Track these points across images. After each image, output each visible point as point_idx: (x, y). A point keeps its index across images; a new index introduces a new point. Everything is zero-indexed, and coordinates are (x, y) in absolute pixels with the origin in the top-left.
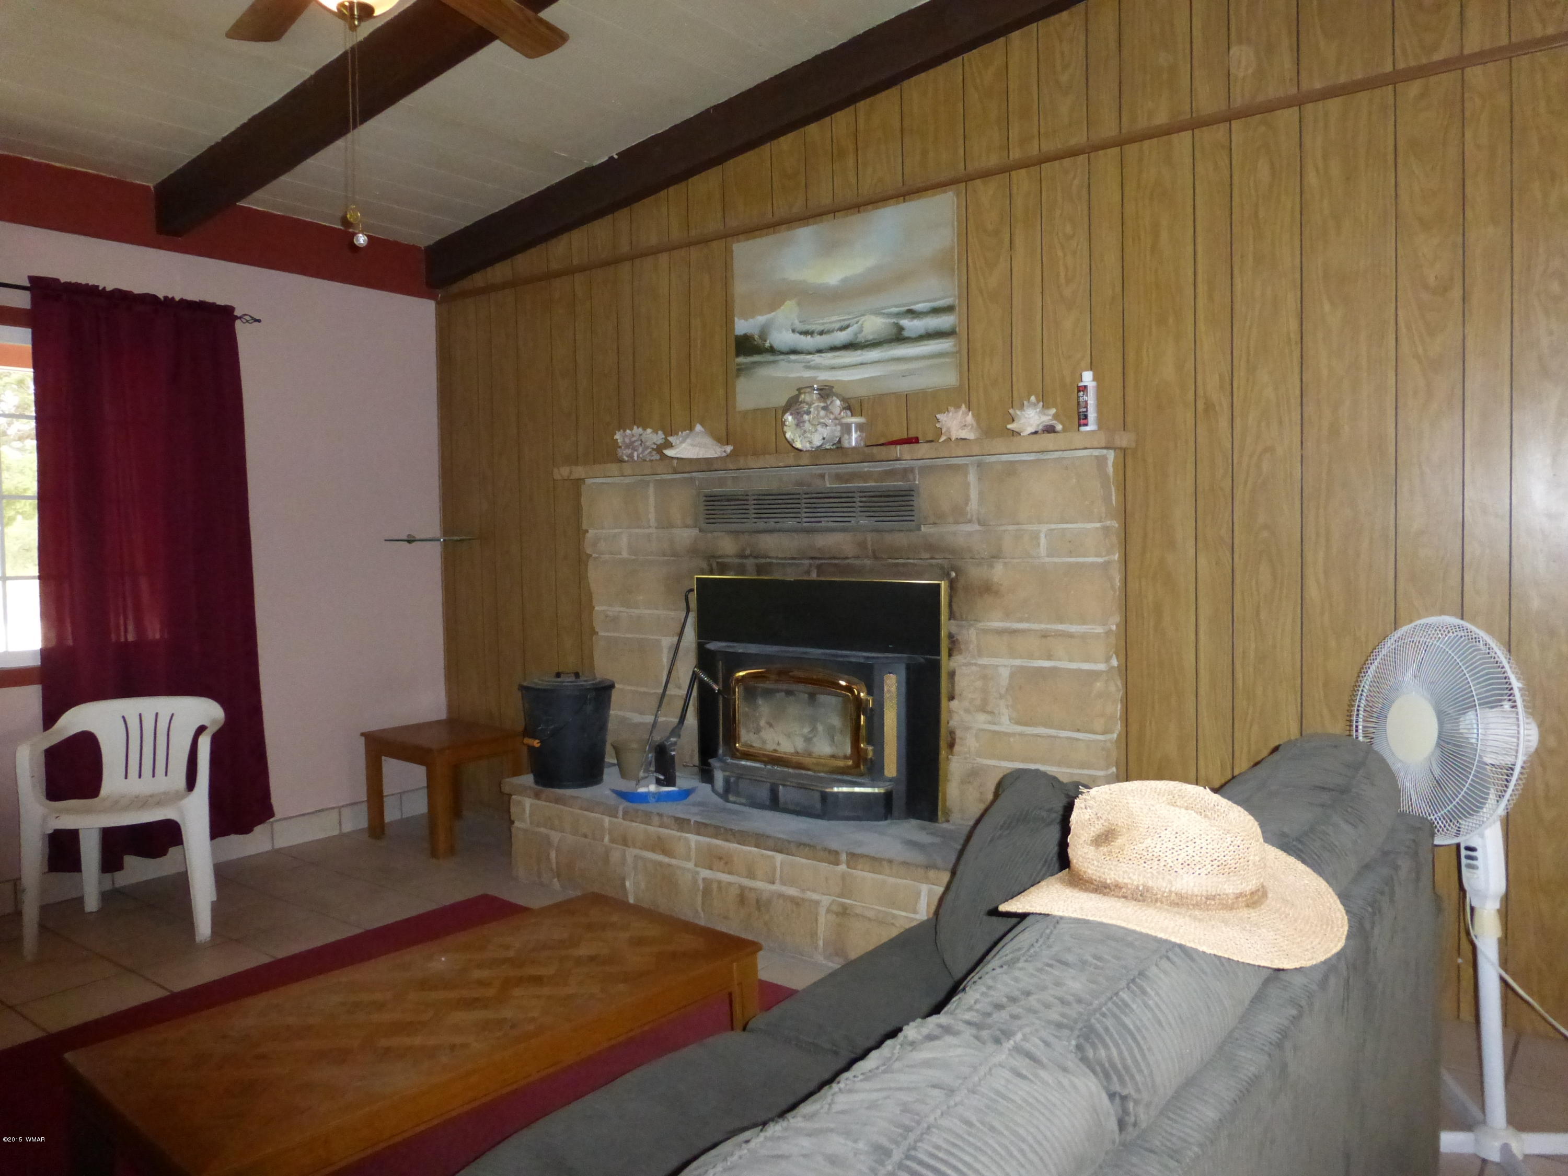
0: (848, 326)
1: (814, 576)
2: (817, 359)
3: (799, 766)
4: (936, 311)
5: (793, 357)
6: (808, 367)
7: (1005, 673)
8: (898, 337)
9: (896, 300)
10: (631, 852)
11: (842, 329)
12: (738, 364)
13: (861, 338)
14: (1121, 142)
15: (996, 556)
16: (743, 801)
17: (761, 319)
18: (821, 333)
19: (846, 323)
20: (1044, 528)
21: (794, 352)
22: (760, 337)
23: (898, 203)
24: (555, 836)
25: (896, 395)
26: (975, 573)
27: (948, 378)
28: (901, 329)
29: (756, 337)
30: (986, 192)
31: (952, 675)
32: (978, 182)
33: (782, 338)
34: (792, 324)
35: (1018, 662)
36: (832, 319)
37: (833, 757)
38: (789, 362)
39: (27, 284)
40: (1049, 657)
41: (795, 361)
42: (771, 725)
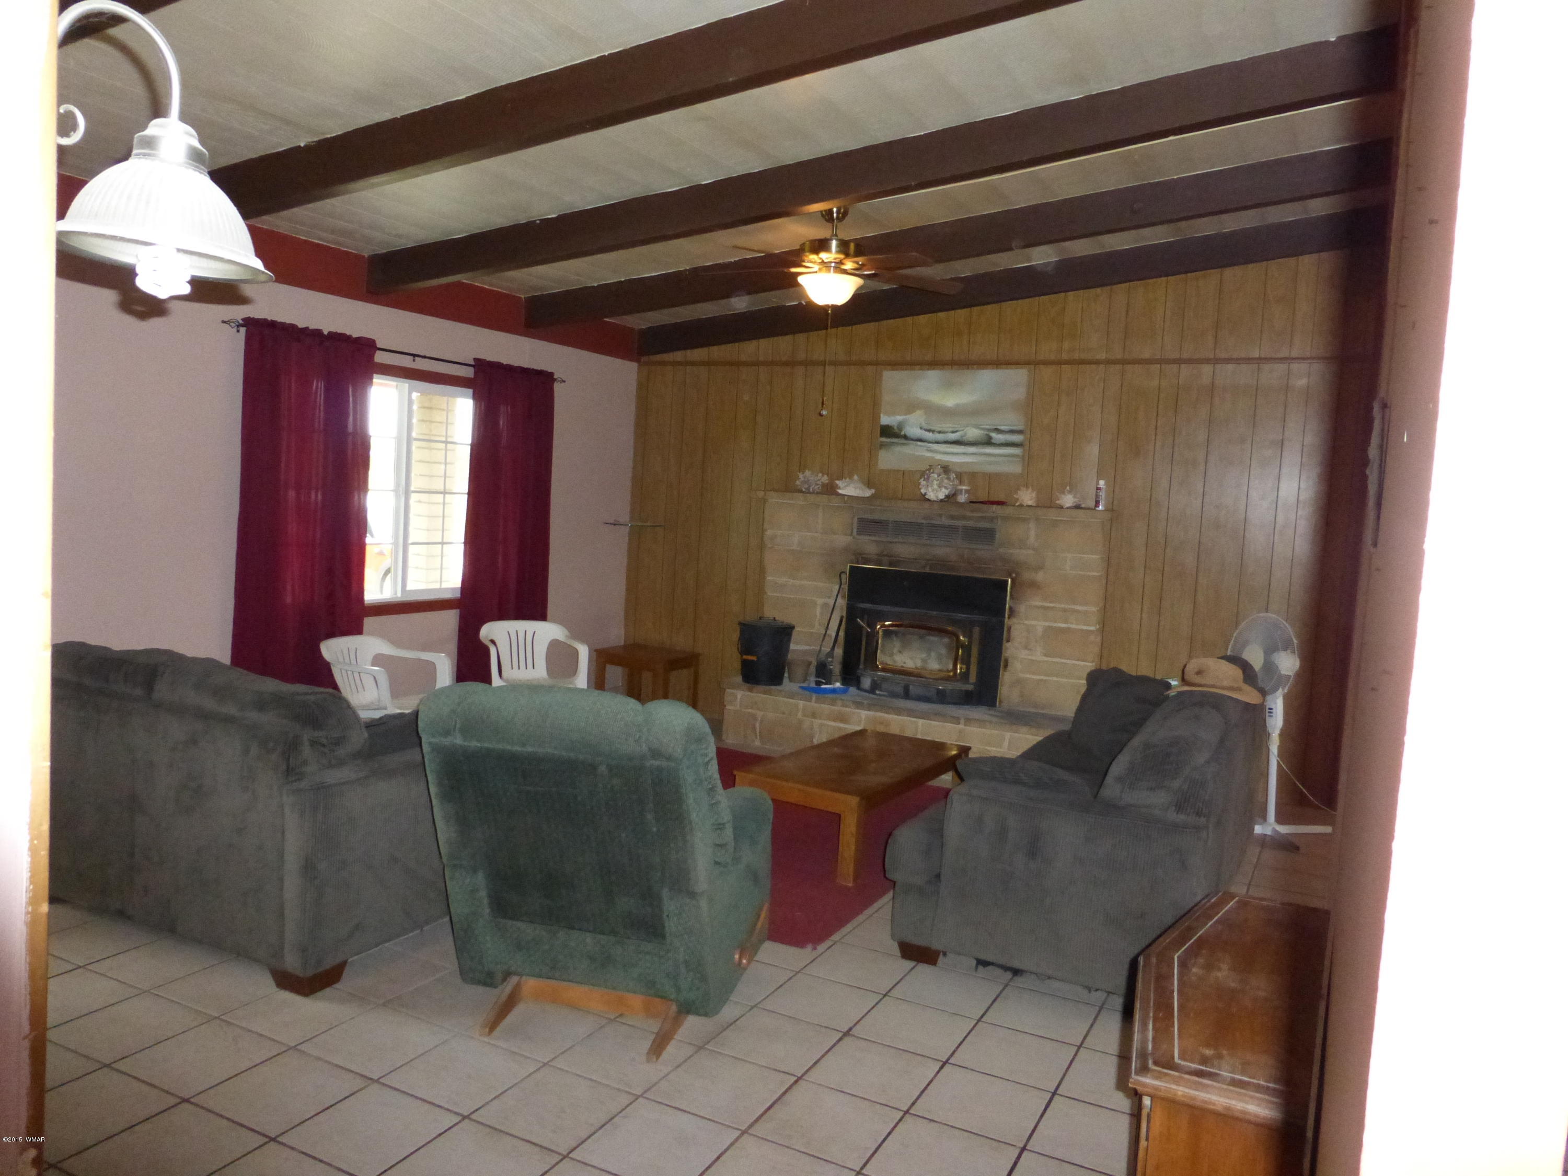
0: (956, 431)
1: (927, 570)
2: (935, 446)
3: (919, 676)
4: (1012, 432)
5: (919, 443)
6: (931, 451)
7: (1040, 630)
8: (988, 442)
9: (988, 422)
10: (817, 722)
11: (953, 432)
12: (881, 442)
13: (965, 439)
14: (1124, 362)
15: (1040, 568)
16: (885, 693)
17: (899, 418)
18: (939, 432)
19: (957, 429)
20: (1069, 556)
21: (921, 440)
22: (898, 428)
23: (993, 369)
24: (759, 714)
25: (984, 474)
26: (1027, 576)
27: (1016, 468)
28: (990, 438)
29: (895, 428)
30: (1047, 372)
31: (1009, 629)
32: (1042, 366)
33: (913, 430)
34: (921, 424)
35: (1047, 624)
36: (947, 426)
37: (940, 670)
38: (917, 445)
39: (472, 363)
40: (1066, 622)
41: (921, 446)
42: (900, 652)
